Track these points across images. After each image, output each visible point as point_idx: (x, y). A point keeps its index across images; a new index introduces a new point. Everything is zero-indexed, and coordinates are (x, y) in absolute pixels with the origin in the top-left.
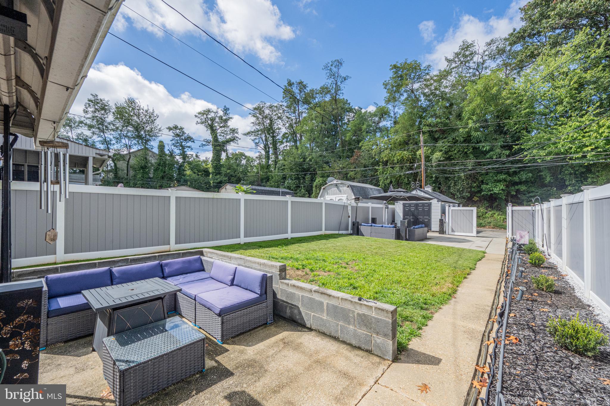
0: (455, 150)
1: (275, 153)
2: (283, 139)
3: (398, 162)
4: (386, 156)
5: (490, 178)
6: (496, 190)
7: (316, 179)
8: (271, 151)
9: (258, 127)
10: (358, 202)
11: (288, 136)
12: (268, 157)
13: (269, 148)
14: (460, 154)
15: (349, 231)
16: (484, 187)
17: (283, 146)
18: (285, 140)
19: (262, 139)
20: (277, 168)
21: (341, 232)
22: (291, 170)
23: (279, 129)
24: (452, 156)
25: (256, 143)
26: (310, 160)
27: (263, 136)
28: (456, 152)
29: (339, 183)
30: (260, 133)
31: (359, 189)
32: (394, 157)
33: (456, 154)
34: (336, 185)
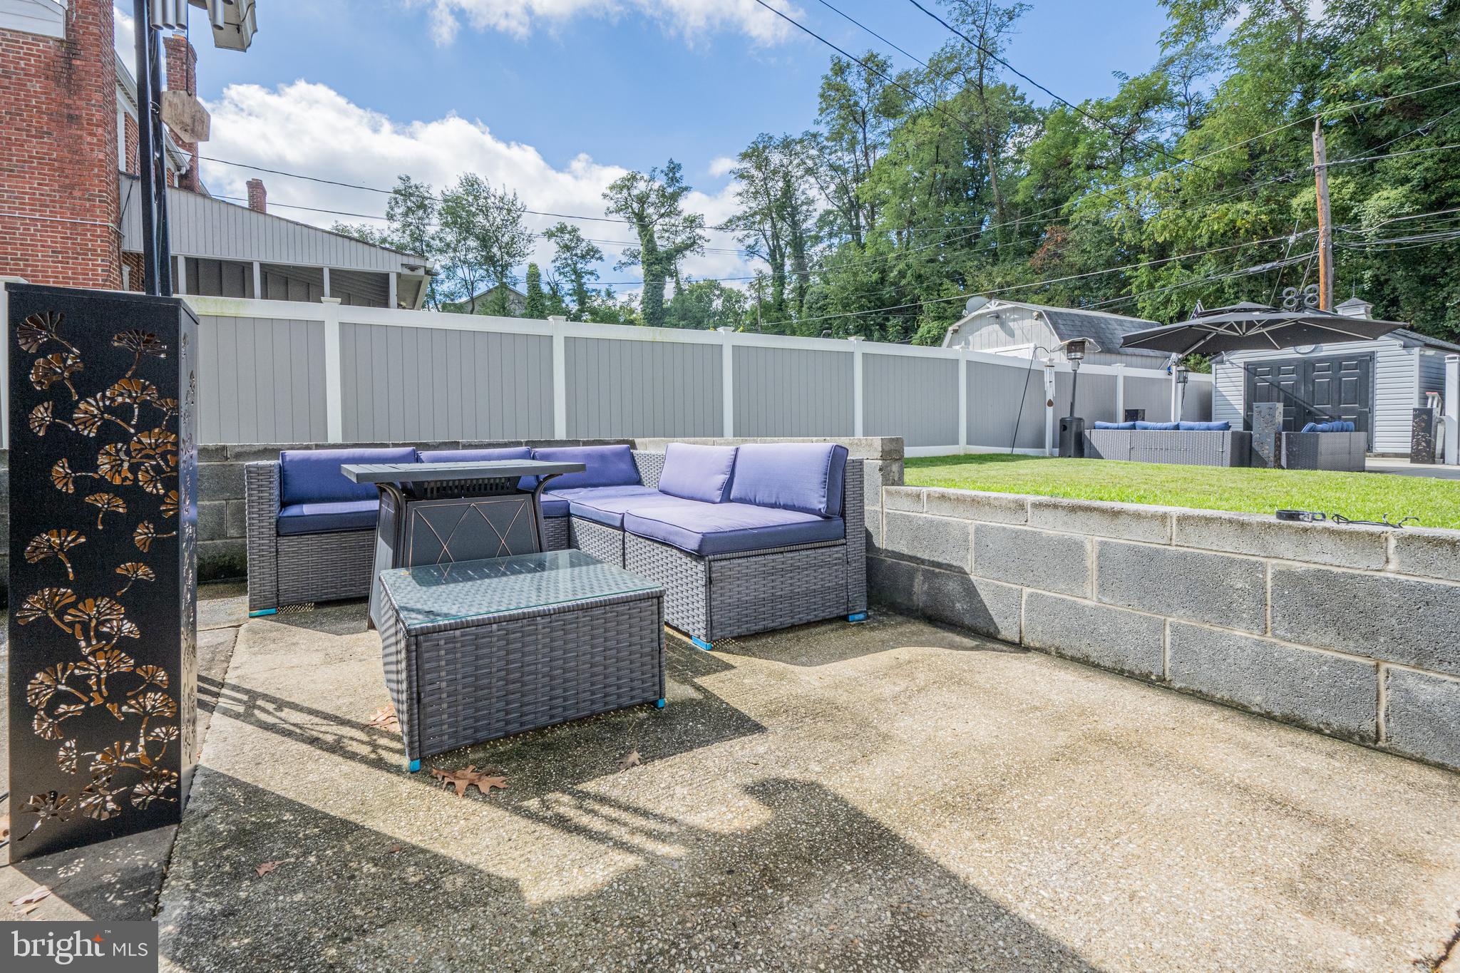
1: (800, 266)
2: (821, 228)
4: (1164, 228)
7: (919, 326)
8: (788, 264)
9: (753, 205)
10: (1079, 355)
11: (835, 219)
12: (780, 280)
13: (782, 256)
15: (1048, 446)
17: (821, 247)
18: (827, 229)
19: (764, 236)
20: (805, 306)
21: (1019, 451)
22: (846, 306)
23: (810, 202)
25: (749, 246)
27: (767, 226)
29: (1005, 311)
30: (758, 218)
31: (1078, 323)
32: (1197, 227)
34: (998, 317)
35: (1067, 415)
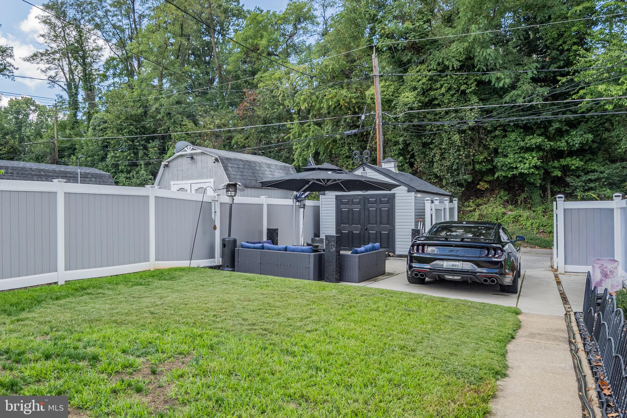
0: (442, 86)
1: (90, 98)
2: (108, 69)
3: (329, 113)
4: (305, 100)
5: (512, 144)
6: (523, 168)
8: (81, 95)
9: (54, 45)
10: (234, 193)
11: (118, 65)
12: (74, 105)
13: (77, 87)
14: (452, 96)
15: (216, 259)
16: (499, 161)
17: (107, 83)
18: (111, 71)
19: (63, 70)
20: (91, 127)
21: (195, 263)
23: (99, 49)
24: (437, 99)
25: (51, 77)
26: (158, 111)
27: (65, 63)
28: (443, 90)
29: (196, 154)
30: (58, 56)
31: (241, 166)
32: (321, 102)
33: (443, 95)
34: (192, 158)
35: (226, 236)
